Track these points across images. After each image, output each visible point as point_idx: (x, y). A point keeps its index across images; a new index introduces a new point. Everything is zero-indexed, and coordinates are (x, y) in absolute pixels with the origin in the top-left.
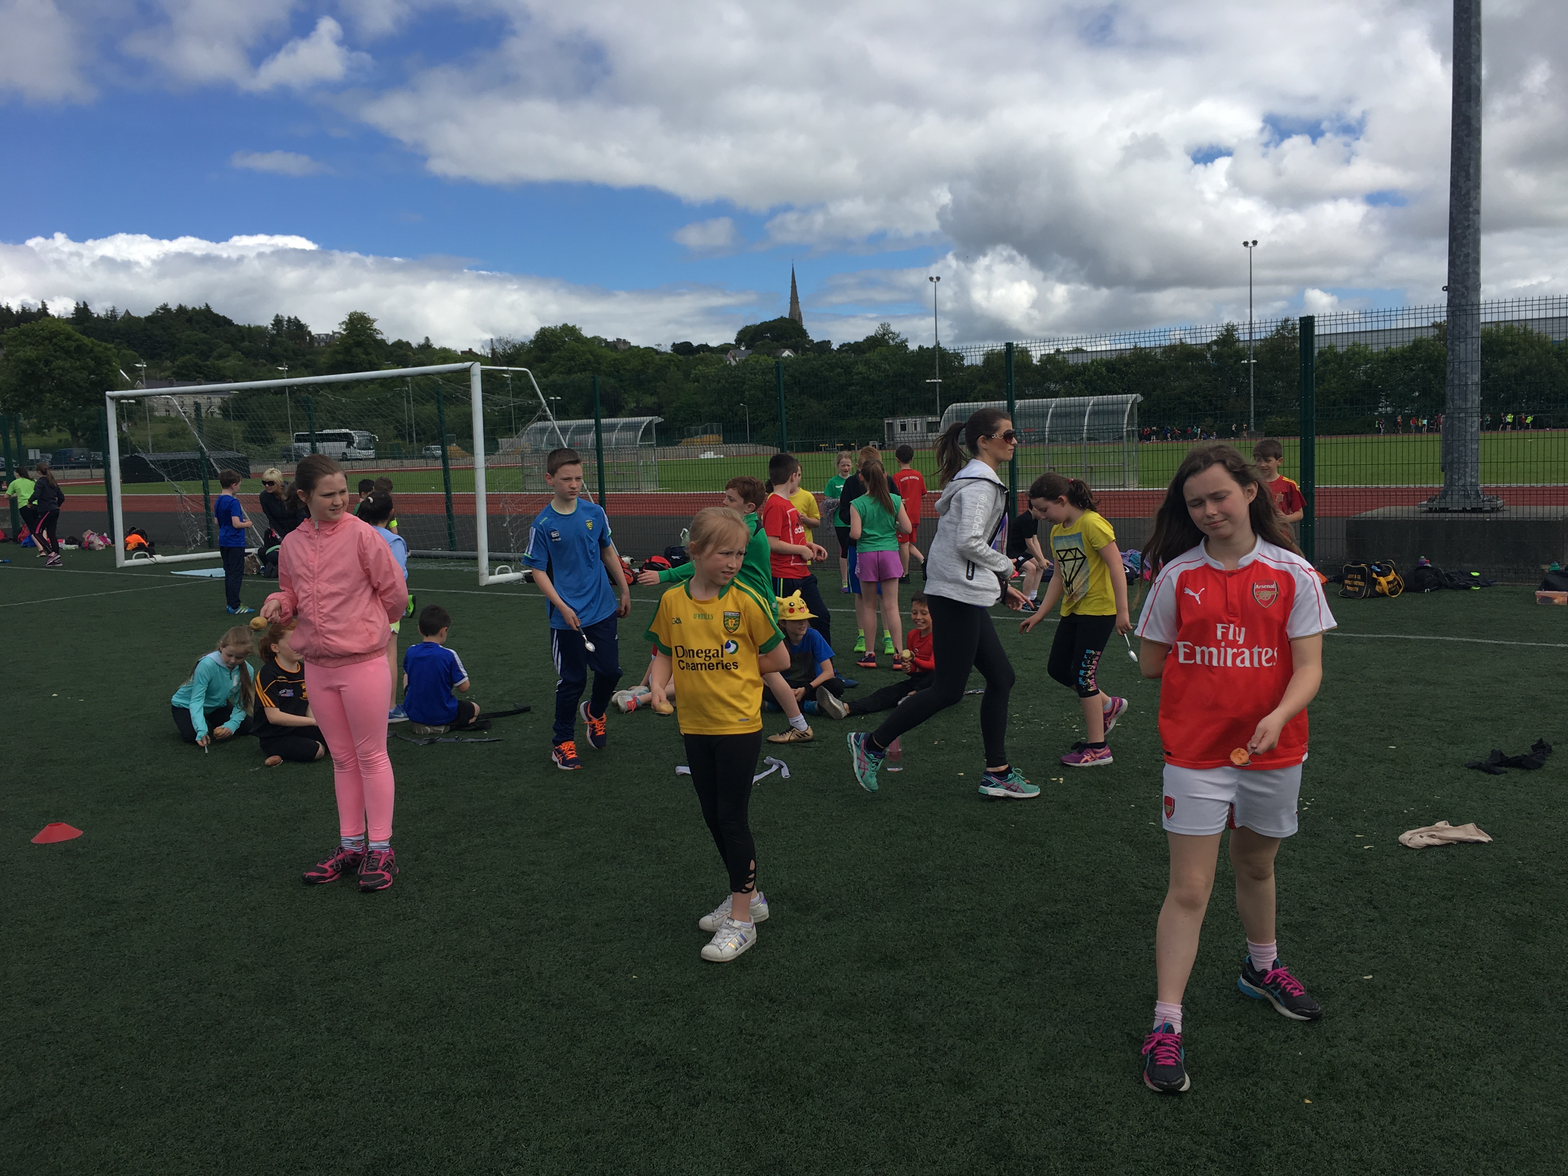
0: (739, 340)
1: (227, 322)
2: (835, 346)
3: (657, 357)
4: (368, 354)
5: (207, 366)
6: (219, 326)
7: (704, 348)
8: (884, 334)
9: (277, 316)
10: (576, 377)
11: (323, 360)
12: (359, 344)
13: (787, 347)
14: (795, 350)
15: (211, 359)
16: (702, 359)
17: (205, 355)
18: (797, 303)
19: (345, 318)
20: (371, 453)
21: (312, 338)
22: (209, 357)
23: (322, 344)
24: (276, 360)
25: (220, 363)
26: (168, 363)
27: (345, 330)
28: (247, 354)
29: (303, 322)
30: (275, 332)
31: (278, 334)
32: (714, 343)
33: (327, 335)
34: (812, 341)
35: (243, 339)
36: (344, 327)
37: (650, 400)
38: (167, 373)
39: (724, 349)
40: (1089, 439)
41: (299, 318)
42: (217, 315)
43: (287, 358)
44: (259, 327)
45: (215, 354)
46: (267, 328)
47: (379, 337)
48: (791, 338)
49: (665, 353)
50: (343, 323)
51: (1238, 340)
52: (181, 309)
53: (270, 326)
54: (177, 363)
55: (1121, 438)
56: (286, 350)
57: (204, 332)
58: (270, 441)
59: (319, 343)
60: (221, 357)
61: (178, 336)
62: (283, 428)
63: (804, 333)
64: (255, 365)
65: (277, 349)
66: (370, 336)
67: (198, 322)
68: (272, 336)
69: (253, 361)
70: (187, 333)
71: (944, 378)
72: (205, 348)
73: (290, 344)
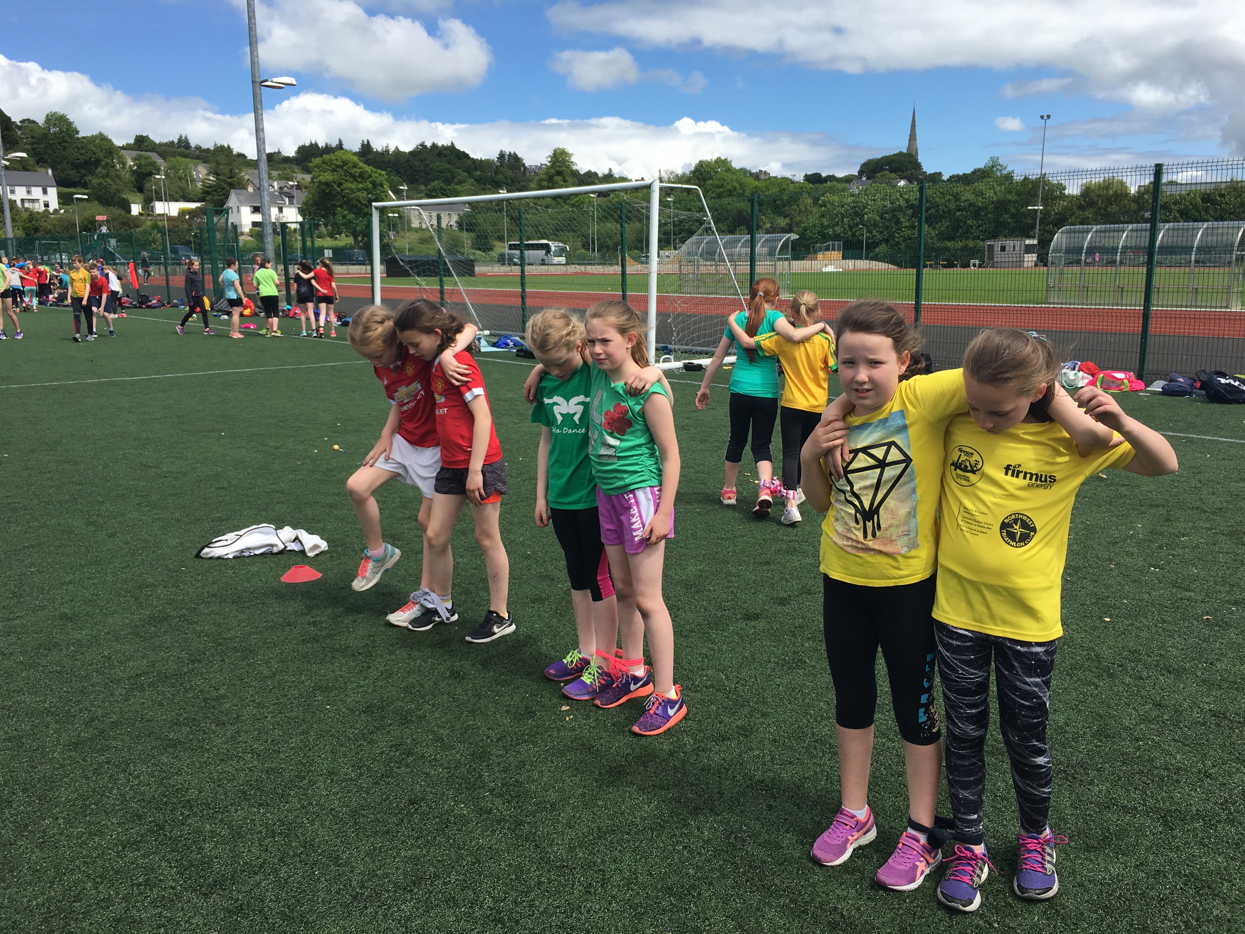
0: (861, 173)
1: (466, 156)
2: (945, 177)
3: (792, 186)
5: (449, 189)
6: (460, 159)
7: (831, 178)
8: (993, 167)
9: (501, 151)
10: (726, 201)
11: (532, 186)
12: (559, 173)
13: (902, 178)
14: (910, 180)
16: (830, 188)
17: (448, 181)
18: (915, 140)
19: (551, 153)
20: (563, 260)
21: (525, 168)
24: (498, 185)
26: (423, 187)
27: (550, 162)
28: (478, 181)
29: (520, 156)
30: (499, 164)
32: (840, 174)
33: (536, 166)
34: (925, 173)
35: (476, 169)
36: (549, 159)
37: (783, 222)
38: (423, 194)
39: (848, 180)
41: (517, 153)
42: (459, 150)
43: (506, 184)
44: (488, 160)
45: (456, 180)
46: (493, 160)
47: (575, 168)
48: (907, 170)
49: (798, 182)
52: (434, 146)
53: (496, 159)
54: (429, 187)
56: (506, 178)
57: (449, 163)
58: (491, 249)
59: (530, 173)
60: (460, 183)
61: (431, 166)
62: (501, 239)
63: (918, 166)
64: (484, 189)
65: (500, 177)
66: (568, 167)
67: (445, 156)
68: (497, 167)
69: (482, 186)
70: (437, 164)
71: (1044, 205)
72: (449, 175)
73: (509, 173)
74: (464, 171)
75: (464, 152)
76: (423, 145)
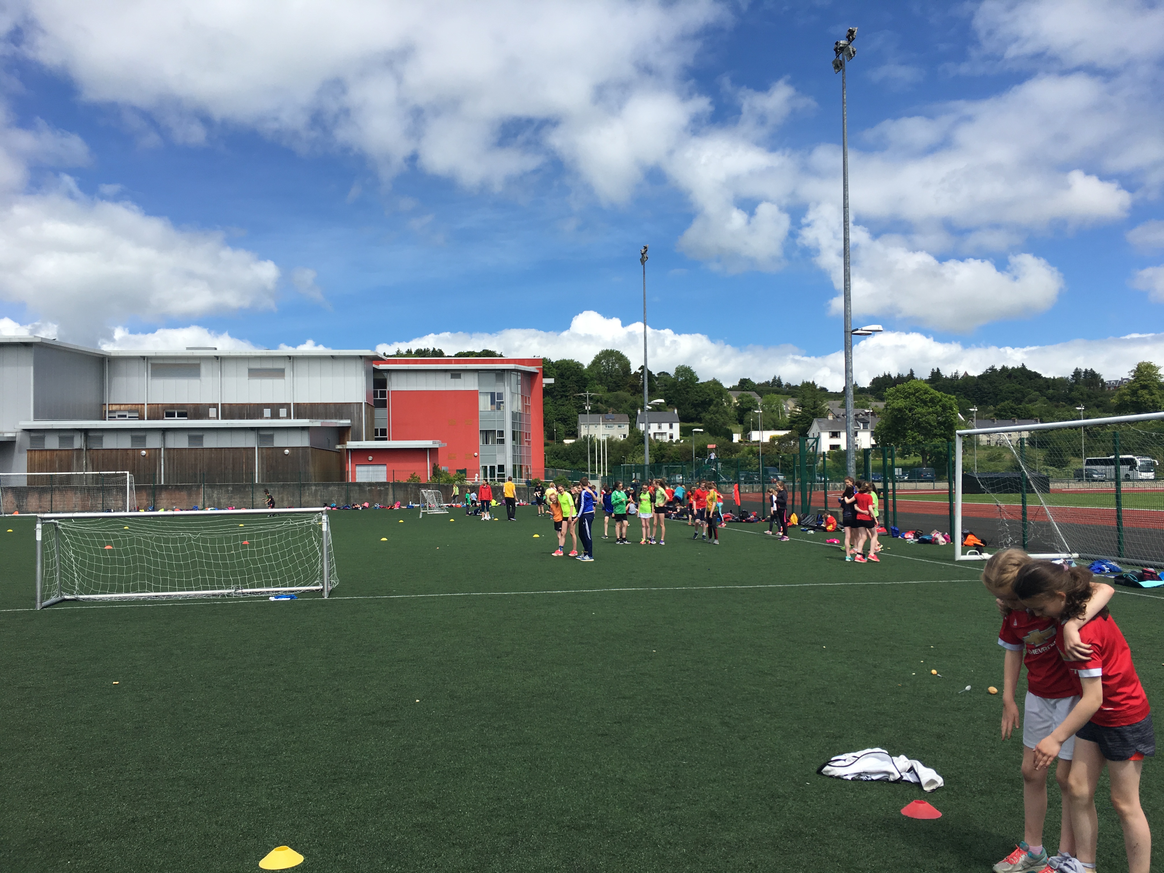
1: (1037, 376)
4: (1152, 394)
5: (1019, 409)
6: (1031, 379)
9: (1077, 369)
11: (1114, 401)
12: (1144, 387)
15: (1023, 403)
17: (1019, 401)
19: (1134, 367)
21: (1104, 384)
22: (1021, 401)
23: (1113, 389)
24: (1073, 402)
25: (1029, 406)
26: (992, 408)
27: (1133, 376)
28: (1050, 399)
29: (1097, 372)
30: (1074, 381)
31: (1076, 382)
33: (1116, 381)
35: (1048, 388)
36: (1132, 374)
38: (991, 414)
41: (1094, 370)
42: (1030, 371)
43: (1082, 401)
44: (1061, 378)
45: (1026, 399)
46: (1068, 378)
50: (1132, 371)
52: (1004, 369)
53: (1070, 377)
54: (998, 407)
56: (1082, 394)
57: (1020, 384)
58: (1065, 464)
59: (1109, 388)
60: (1031, 401)
61: (1001, 388)
62: (1077, 454)
64: (1057, 406)
65: (1074, 394)
66: (1155, 380)
67: (1015, 377)
68: (1072, 384)
69: (1055, 403)
70: (1007, 385)
72: (1019, 395)
73: (1086, 389)
74: (1035, 391)
75: (1035, 373)
76: (993, 369)
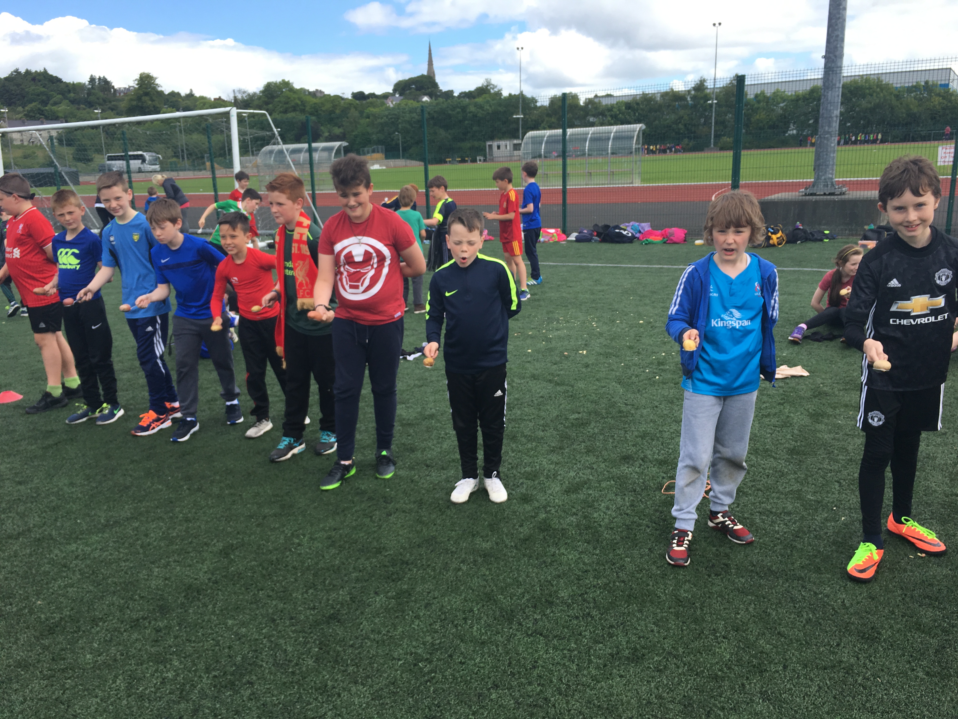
0: (395, 90)
1: (58, 80)
2: (456, 94)
3: (342, 102)
4: (153, 100)
5: (46, 110)
6: (53, 83)
7: (372, 95)
8: (488, 86)
9: (92, 76)
10: (290, 115)
11: (123, 105)
12: (147, 94)
13: (425, 94)
14: (430, 95)
15: (49, 106)
16: (371, 103)
17: (45, 103)
18: (432, 65)
19: (138, 77)
20: (157, 167)
21: (115, 90)
22: (47, 104)
23: (122, 94)
24: (91, 105)
25: (55, 108)
26: (20, 109)
27: (137, 84)
28: (73, 102)
29: (109, 79)
30: (90, 86)
31: (92, 88)
32: (379, 92)
33: (125, 88)
34: (441, 90)
35: (69, 91)
36: (137, 82)
37: (337, 131)
38: (21, 115)
39: (386, 96)
40: (613, 153)
41: (106, 77)
42: (51, 76)
43: (100, 104)
44: (80, 83)
45: (51, 102)
46: (85, 84)
47: (159, 89)
48: (428, 88)
49: (347, 99)
50: (136, 80)
51: (707, 88)
52: (28, 72)
53: (87, 83)
54: (27, 108)
55: (631, 153)
56: (98, 99)
57: (44, 87)
58: (90, 160)
59: (120, 94)
60: (55, 104)
61: (27, 90)
62: (99, 151)
63: (435, 85)
64: (78, 109)
65: (92, 98)
66: (154, 88)
67: (39, 81)
68: (89, 89)
69: (77, 106)
70: (33, 88)
71: (524, 114)
72: (44, 98)
73: (101, 94)
74: (58, 94)
75: (56, 77)
76: (17, 71)
